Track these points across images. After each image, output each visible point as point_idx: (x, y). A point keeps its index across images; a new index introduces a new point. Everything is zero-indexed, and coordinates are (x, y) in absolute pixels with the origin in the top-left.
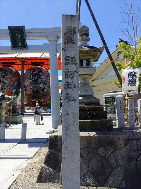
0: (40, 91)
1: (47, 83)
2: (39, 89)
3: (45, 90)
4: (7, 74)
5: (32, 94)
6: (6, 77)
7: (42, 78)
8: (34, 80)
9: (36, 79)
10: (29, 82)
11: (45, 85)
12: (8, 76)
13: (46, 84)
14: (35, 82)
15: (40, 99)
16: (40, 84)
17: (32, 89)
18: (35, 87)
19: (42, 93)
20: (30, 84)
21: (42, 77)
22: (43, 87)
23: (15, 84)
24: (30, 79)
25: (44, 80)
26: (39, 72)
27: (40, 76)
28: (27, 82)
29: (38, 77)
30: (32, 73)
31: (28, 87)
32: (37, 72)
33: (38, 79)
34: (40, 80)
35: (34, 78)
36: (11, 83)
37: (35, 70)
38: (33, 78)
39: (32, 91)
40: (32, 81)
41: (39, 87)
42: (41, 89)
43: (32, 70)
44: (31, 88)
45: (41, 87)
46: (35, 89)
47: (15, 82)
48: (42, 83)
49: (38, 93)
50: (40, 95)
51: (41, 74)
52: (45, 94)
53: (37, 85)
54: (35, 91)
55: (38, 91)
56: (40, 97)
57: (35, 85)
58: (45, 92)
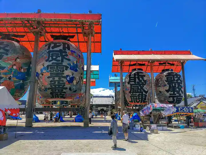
0: (64, 83)
1: (78, 69)
2: (63, 79)
3: (75, 82)
4: (7, 51)
5: (49, 89)
6: (5, 56)
7: (69, 60)
8: (54, 61)
9: (59, 61)
10: (45, 66)
11: (75, 73)
12: (9, 56)
13: (76, 71)
14: (57, 65)
15: (64, 98)
16: (66, 69)
18: (57, 75)
19: (68, 86)
20: (48, 69)
21: (71, 57)
22: (71, 76)
23: (22, 70)
24: (47, 61)
25: (73, 63)
26: (64, 48)
27: (67, 55)
28: (42, 67)
29: (63, 58)
30: (51, 49)
31: (43, 75)
32: (61, 48)
33: (62, 61)
34: (65, 63)
35: (55, 59)
36: (15, 67)
37: (58, 44)
38: (53, 59)
39: (51, 81)
40: (50, 63)
41: (65, 75)
42: (68, 78)
43: (52, 45)
44: (48, 77)
45: (67, 76)
46: (57, 79)
47: (22, 68)
48: (69, 68)
49: (61, 85)
50: (64, 90)
51: (68, 52)
52: (75, 88)
53: (60, 71)
54: (57, 82)
55: (62, 82)
56: (64, 93)
57: (56, 71)
58: (74, 85)
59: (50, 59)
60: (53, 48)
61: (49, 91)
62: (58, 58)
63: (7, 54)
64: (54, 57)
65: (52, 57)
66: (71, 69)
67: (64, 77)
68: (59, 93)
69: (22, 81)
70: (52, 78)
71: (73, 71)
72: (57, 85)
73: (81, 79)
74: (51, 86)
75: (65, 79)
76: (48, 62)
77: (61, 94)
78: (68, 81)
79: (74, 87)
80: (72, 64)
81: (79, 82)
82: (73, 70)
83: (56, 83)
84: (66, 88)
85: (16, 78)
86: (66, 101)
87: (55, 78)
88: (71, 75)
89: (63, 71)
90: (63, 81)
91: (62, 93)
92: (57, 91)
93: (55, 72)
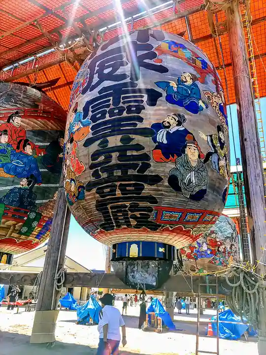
0: (146, 157)
2: (138, 139)
3: (192, 154)
5: (90, 186)
7: (163, 70)
8: (107, 83)
9: (125, 76)
10: (81, 108)
11: (188, 116)
13: (194, 108)
14: (117, 91)
15: (154, 227)
16: (153, 101)
17: (95, 147)
18: (115, 127)
19: (163, 168)
20: (86, 115)
22: (174, 129)
24: (84, 91)
25: (180, 82)
27: (153, 56)
30: (99, 53)
35: (109, 77)
39: (95, 156)
40: (95, 93)
41: (146, 124)
42: (162, 137)
44: (88, 143)
45: (158, 126)
46: (114, 141)
48: (163, 98)
49: (134, 167)
50: (148, 189)
51: (155, 46)
52: (193, 180)
53: (129, 111)
54: (115, 155)
55: (135, 153)
56: (149, 204)
57: (112, 113)
58: (190, 169)
61: (92, 198)
62: (121, 70)
64: (106, 71)
65: (100, 72)
66: (170, 99)
67: (144, 132)
68: (128, 204)
70: (99, 142)
71: (181, 110)
72: (118, 166)
73: (222, 147)
74: (95, 174)
75: (149, 139)
76: (88, 92)
77: (134, 208)
78: (160, 146)
79: (192, 176)
80: (173, 84)
81: (214, 158)
82: (180, 103)
83: (114, 161)
84: (156, 179)
85: (8, 173)
86: (164, 245)
87: (107, 141)
88: (172, 122)
89: (140, 109)
90: (139, 147)
91: (142, 204)
92: (118, 193)
93: (108, 117)
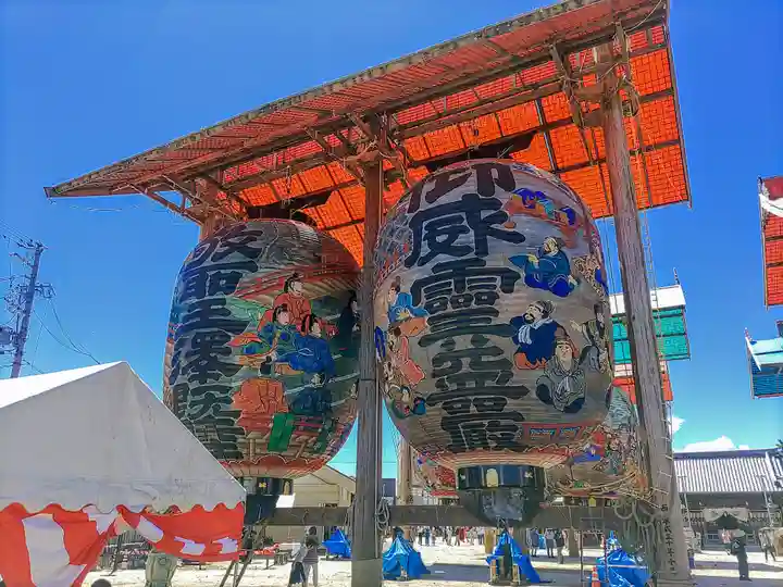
0: (506, 364)
1: (571, 280)
2: (495, 340)
3: (564, 354)
4: (255, 253)
5: (432, 400)
6: (247, 277)
7: (517, 238)
8: (443, 258)
9: (467, 249)
10: (406, 288)
11: (555, 301)
12: (261, 273)
13: (562, 289)
14: (459, 271)
15: (518, 448)
16: (508, 288)
17: (436, 348)
18: (463, 323)
19: (528, 376)
20: (417, 301)
21: (523, 224)
22: (539, 323)
23: (316, 331)
24: (409, 263)
25: (542, 254)
26: (485, 183)
27: (502, 218)
28: (393, 297)
29: (484, 230)
30: (424, 206)
31: (397, 332)
32: (471, 187)
33: (482, 248)
34: (499, 256)
35: (446, 248)
36: (284, 318)
37: (452, 178)
38: (437, 249)
39: (437, 361)
40: (426, 271)
41: (504, 319)
42: (524, 334)
44: (425, 342)
46: (463, 342)
47: (313, 319)
48: (522, 281)
49: (493, 376)
50: (511, 405)
51: (504, 202)
52: (567, 388)
53: (479, 301)
54: (466, 361)
55: (492, 359)
56: (512, 422)
57: (455, 303)
58: (563, 374)
59: (425, 250)
60: (431, 197)
61: (435, 414)
62: (461, 240)
63: (254, 269)
64: (440, 239)
65: (431, 239)
66: (530, 282)
67: (501, 330)
68: (486, 422)
69: (316, 378)
70: (440, 342)
71: (547, 295)
72: (468, 376)
73: (601, 335)
74: (440, 385)
75: (509, 340)
76: (416, 267)
77: (494, 426)
78: (524, 349)
79: (566, 384)
80: (534, 259)
81: (592, 354)
82: (544, 286)
83: (465, 369)
84: (521, 392)
85: (295, 367)
86: (531, 468)
87: (453, 343)
88: (537, 314)
89: (493, 297)
90: (497, 351)
91: (503, 422)
92: (473, 409)
93: (450, 309)
